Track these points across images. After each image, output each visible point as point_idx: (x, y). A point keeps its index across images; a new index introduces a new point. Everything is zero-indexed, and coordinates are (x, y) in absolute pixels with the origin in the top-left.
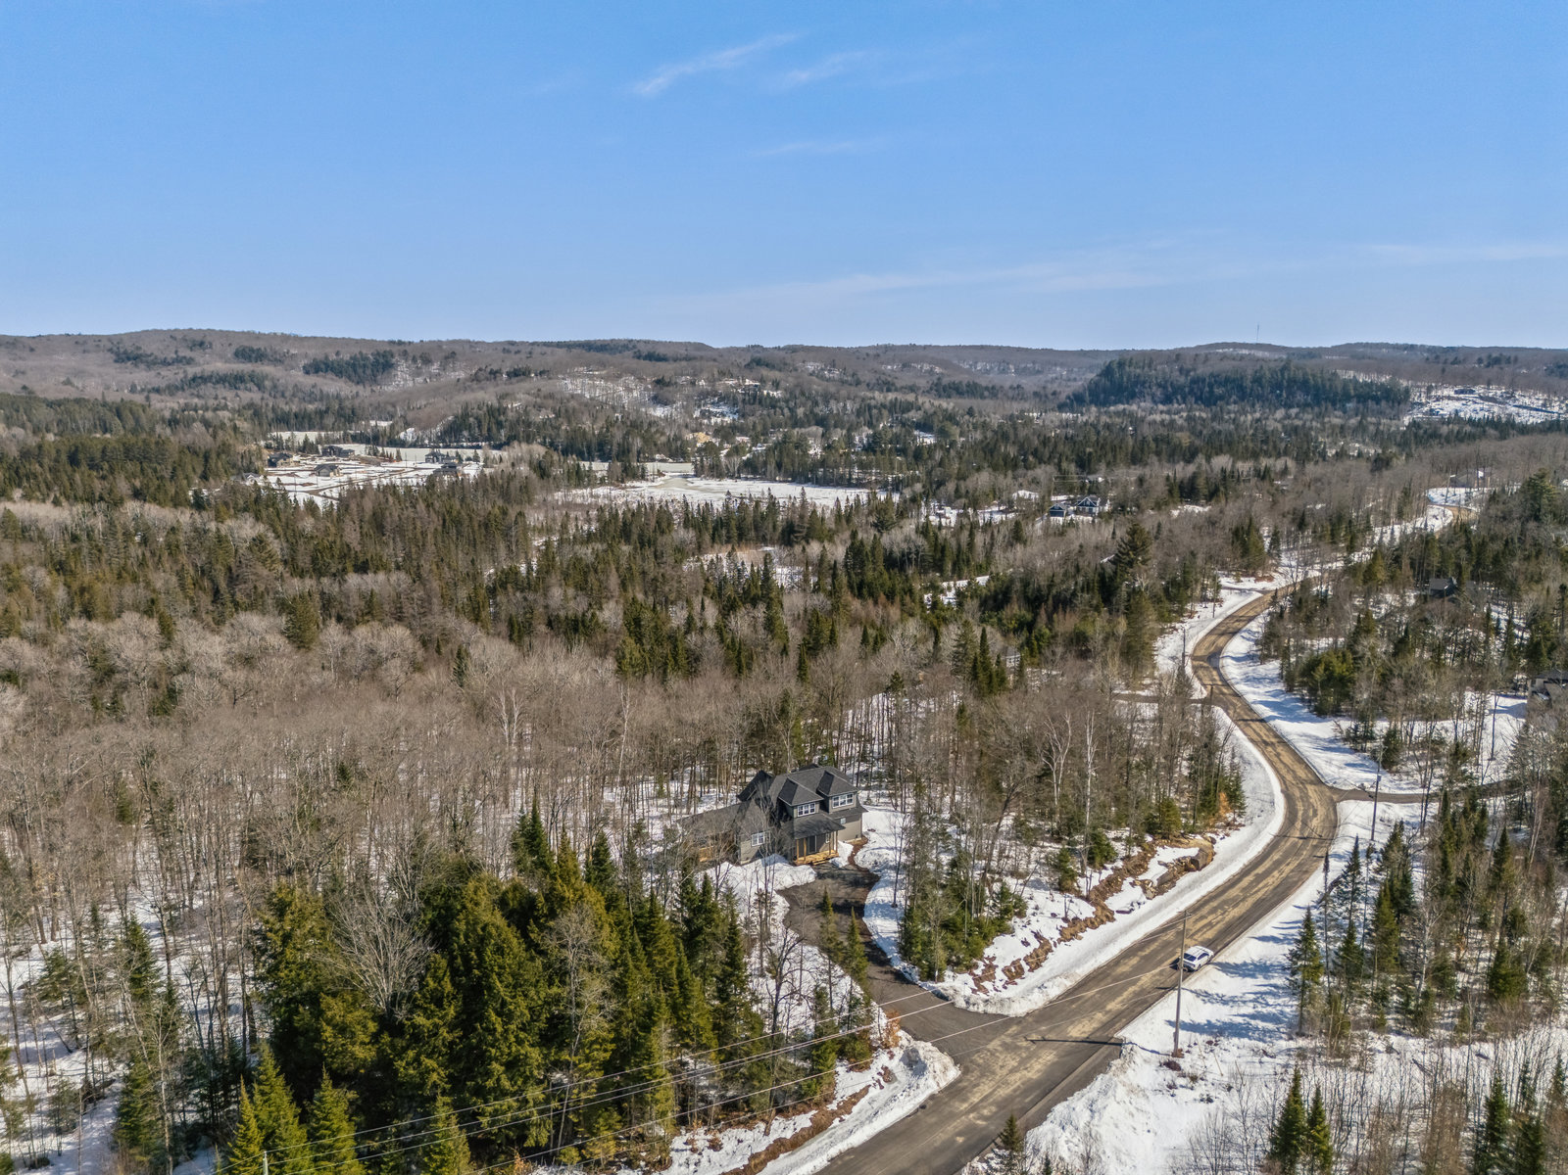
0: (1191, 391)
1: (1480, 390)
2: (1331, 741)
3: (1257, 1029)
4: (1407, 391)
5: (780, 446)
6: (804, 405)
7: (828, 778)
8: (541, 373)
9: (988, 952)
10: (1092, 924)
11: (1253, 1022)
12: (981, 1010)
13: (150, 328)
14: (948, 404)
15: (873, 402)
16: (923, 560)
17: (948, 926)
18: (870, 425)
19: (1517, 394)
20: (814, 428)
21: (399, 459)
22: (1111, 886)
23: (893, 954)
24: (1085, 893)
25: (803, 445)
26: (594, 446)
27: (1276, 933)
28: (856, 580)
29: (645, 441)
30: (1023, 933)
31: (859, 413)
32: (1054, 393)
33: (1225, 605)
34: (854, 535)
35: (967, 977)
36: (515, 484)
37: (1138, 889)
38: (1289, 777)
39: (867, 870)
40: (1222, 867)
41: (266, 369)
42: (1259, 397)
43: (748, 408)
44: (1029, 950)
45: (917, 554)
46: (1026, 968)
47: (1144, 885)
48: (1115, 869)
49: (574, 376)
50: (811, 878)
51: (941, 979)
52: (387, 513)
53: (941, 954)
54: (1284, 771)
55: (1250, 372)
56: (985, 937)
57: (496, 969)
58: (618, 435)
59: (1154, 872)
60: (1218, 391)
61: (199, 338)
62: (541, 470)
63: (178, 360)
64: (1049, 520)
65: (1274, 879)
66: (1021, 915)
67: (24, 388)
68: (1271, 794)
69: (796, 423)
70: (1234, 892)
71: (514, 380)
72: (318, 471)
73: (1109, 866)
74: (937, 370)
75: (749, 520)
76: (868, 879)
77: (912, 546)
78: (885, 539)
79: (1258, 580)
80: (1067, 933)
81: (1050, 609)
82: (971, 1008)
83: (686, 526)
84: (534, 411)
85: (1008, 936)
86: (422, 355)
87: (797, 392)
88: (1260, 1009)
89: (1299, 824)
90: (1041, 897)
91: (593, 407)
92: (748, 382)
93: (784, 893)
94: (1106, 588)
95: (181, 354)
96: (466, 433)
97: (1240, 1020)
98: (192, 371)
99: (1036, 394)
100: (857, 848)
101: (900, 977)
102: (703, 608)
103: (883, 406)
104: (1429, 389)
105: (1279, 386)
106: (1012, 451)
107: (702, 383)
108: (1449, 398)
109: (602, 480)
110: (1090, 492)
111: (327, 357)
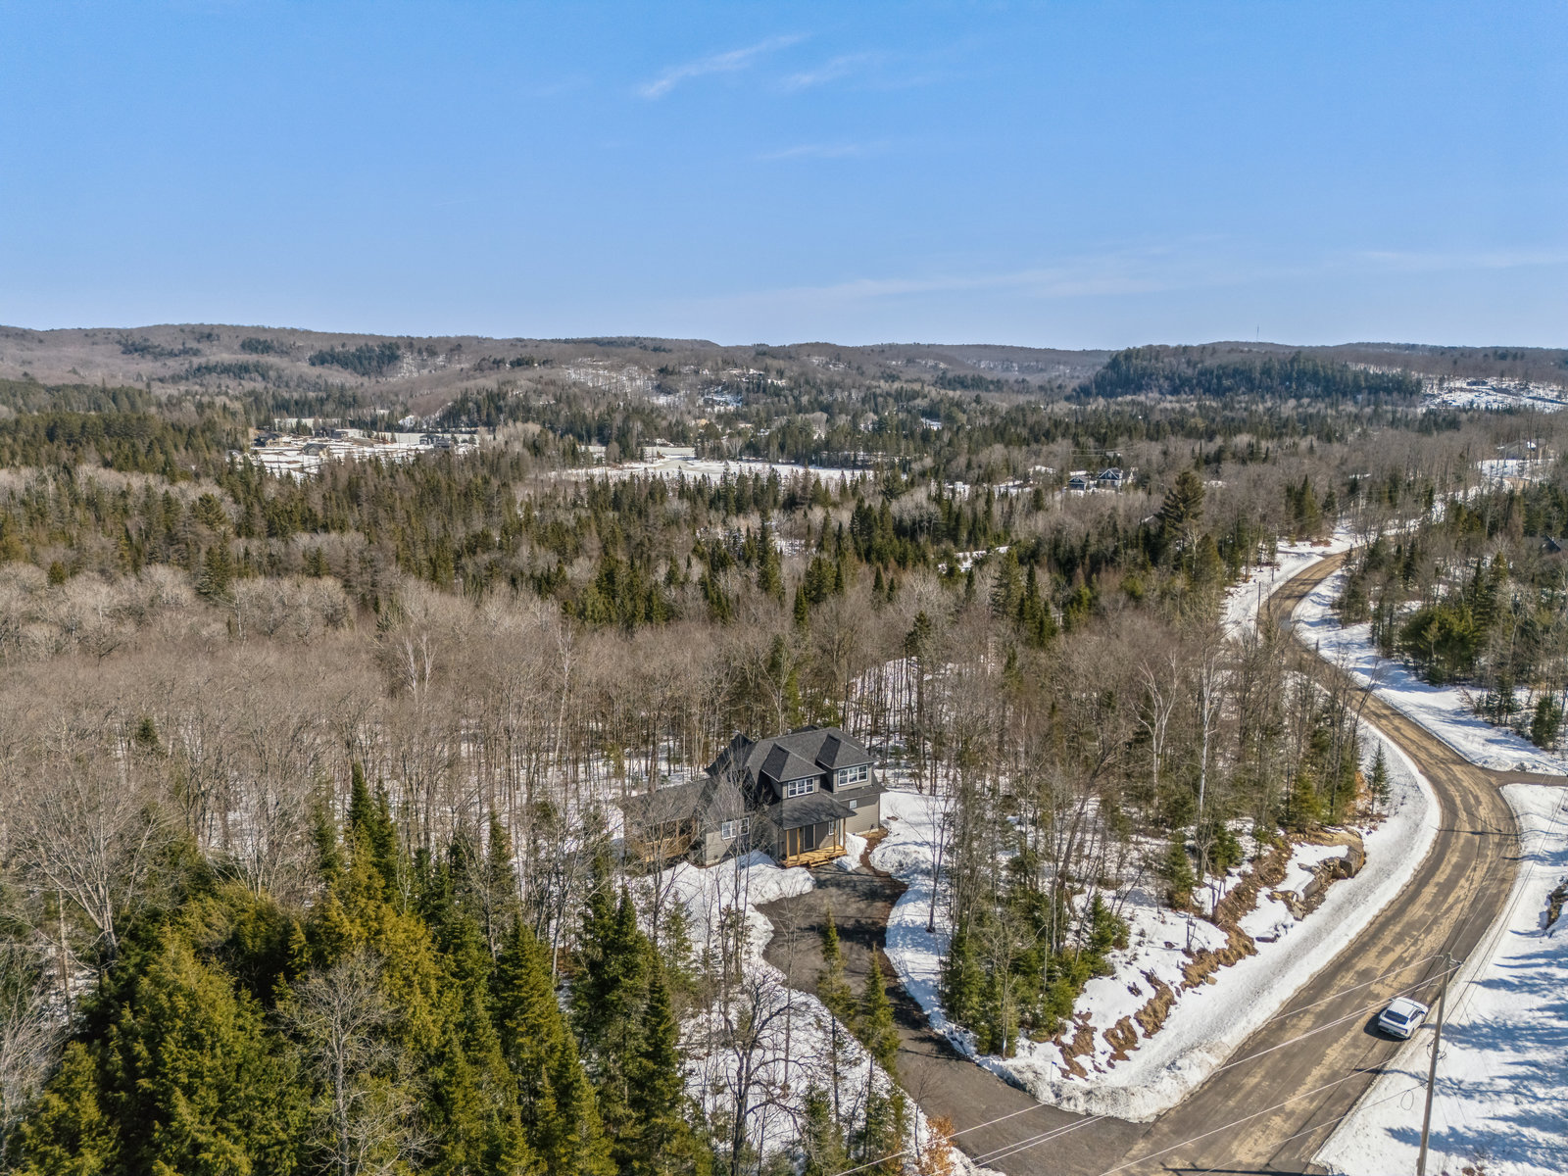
0: (1199, 383)
1: (1492, 382)
2: (1457, 713)
3: (1537, 1145)
4: (1419, 383)
5: (784, 431)
6: (809, 393)
7: (832, 743)
8: (545, 362)
9: (1081, 1005)
10: (1227, 958)
11: (1525, 1131)
12: (1080, 1110)
13: (162, 323)
14: (955, 394)
15: (878, 391)
16: (936, 529)
17: (1020, 966)
18: (876, 412)
19: (1531, 386)
20: (818, 414)
21: (394, 440)
22: (1242, 900)
23: (932, 1008)
24: (1208, 910)
25: (805, 430)
26: (594, 430)
27: (1504, 974)
28: (863, 546)
29: (646, 424)
30: (1130, 975)
31: (864, 401)
32: (1060, 387)
33: (1284, 568)
34: (861, 501)
35: (1048, 1049)
36: (505, 462)
37: (1280, 905)
38: (1423, 756)
39: (888, 876)
40: (1385, 873)
41: (271, 359)
42: (1269, 389)
43: (752, 396)
44: (1140, 1003)
45: (930, 522)
46: (1140, 1031)
47: (1286, 897)
48: (1243, 875)
49: (578, 366)
50: (808, 887)
51: (1011, 1053)
52: (362, 482)
53: (1010, 1013)
54: (1413, 748)
55: (1258, 364)
56: (1074, 982)
57: (184, 1078)
58: (618, 420)
59: (1296, 880)
60: (1227, 383)
61: (207, 331)
62: (535, 448)
63: (185, 352)
64: (1068, 494)
65: (1464, 890)
66: (1121, 944)
67: (26, 374)
68: (1409, 775)
69: (800, 410)
70: (1417, 911)
71: (517, 369)
72: (306, 450)
73: (1234, 871)
74: (942, 365)
75: (749, 492)
76: (891, 890)
77: (924, 511)
78: (894, 507)
79: (1314, 544)
80: (1193, 973)
81: (1088, 568)
82: (1065, 1106)
83: (680, 497)
84: (534, 396)
85: (1106, 979)
86: (427, 349)
87: (802, 381)
88: (1526, 1106)
89: (1463, 815)
90: (1143, 918)
91: (595, 395)
92: (752, 371)
93: (767, 908)
94: (1152, 546)
95: (188, 346)
96: (464, 418)
97: (1502, 1127)
98: (196, 361)
99: (1041, 388)
100: (873, 842)
101: (945, 1048)
102: (689, 565)
103: (889, 394)
104: (1442, 381)
105: (1289, 378)
106: (1025, 433)
107: (706, 372)
108: (1462, 390)
109: (599, 460)
110: (1110, 466)
111: (332, 349)
